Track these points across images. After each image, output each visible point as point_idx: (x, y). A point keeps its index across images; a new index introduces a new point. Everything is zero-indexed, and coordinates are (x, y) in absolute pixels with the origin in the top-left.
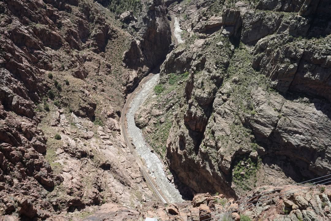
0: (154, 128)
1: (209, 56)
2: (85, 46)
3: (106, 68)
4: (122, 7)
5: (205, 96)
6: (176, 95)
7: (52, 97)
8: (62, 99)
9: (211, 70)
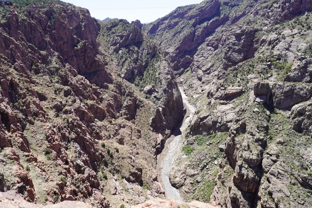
0: (191, 188)
1: (248, 121)
2: (119, 115)
3: (137, 132)
4: (145, 82)
5: (254, 158)
6: (208, 155)
7: (106, 165)
8: (114, 166)
9: (254, 133)
